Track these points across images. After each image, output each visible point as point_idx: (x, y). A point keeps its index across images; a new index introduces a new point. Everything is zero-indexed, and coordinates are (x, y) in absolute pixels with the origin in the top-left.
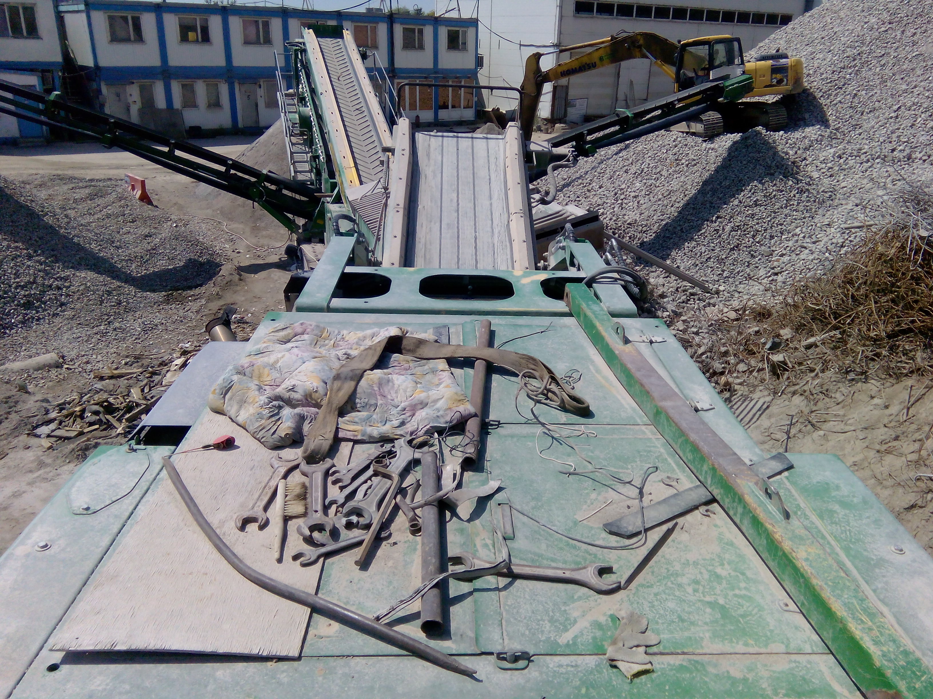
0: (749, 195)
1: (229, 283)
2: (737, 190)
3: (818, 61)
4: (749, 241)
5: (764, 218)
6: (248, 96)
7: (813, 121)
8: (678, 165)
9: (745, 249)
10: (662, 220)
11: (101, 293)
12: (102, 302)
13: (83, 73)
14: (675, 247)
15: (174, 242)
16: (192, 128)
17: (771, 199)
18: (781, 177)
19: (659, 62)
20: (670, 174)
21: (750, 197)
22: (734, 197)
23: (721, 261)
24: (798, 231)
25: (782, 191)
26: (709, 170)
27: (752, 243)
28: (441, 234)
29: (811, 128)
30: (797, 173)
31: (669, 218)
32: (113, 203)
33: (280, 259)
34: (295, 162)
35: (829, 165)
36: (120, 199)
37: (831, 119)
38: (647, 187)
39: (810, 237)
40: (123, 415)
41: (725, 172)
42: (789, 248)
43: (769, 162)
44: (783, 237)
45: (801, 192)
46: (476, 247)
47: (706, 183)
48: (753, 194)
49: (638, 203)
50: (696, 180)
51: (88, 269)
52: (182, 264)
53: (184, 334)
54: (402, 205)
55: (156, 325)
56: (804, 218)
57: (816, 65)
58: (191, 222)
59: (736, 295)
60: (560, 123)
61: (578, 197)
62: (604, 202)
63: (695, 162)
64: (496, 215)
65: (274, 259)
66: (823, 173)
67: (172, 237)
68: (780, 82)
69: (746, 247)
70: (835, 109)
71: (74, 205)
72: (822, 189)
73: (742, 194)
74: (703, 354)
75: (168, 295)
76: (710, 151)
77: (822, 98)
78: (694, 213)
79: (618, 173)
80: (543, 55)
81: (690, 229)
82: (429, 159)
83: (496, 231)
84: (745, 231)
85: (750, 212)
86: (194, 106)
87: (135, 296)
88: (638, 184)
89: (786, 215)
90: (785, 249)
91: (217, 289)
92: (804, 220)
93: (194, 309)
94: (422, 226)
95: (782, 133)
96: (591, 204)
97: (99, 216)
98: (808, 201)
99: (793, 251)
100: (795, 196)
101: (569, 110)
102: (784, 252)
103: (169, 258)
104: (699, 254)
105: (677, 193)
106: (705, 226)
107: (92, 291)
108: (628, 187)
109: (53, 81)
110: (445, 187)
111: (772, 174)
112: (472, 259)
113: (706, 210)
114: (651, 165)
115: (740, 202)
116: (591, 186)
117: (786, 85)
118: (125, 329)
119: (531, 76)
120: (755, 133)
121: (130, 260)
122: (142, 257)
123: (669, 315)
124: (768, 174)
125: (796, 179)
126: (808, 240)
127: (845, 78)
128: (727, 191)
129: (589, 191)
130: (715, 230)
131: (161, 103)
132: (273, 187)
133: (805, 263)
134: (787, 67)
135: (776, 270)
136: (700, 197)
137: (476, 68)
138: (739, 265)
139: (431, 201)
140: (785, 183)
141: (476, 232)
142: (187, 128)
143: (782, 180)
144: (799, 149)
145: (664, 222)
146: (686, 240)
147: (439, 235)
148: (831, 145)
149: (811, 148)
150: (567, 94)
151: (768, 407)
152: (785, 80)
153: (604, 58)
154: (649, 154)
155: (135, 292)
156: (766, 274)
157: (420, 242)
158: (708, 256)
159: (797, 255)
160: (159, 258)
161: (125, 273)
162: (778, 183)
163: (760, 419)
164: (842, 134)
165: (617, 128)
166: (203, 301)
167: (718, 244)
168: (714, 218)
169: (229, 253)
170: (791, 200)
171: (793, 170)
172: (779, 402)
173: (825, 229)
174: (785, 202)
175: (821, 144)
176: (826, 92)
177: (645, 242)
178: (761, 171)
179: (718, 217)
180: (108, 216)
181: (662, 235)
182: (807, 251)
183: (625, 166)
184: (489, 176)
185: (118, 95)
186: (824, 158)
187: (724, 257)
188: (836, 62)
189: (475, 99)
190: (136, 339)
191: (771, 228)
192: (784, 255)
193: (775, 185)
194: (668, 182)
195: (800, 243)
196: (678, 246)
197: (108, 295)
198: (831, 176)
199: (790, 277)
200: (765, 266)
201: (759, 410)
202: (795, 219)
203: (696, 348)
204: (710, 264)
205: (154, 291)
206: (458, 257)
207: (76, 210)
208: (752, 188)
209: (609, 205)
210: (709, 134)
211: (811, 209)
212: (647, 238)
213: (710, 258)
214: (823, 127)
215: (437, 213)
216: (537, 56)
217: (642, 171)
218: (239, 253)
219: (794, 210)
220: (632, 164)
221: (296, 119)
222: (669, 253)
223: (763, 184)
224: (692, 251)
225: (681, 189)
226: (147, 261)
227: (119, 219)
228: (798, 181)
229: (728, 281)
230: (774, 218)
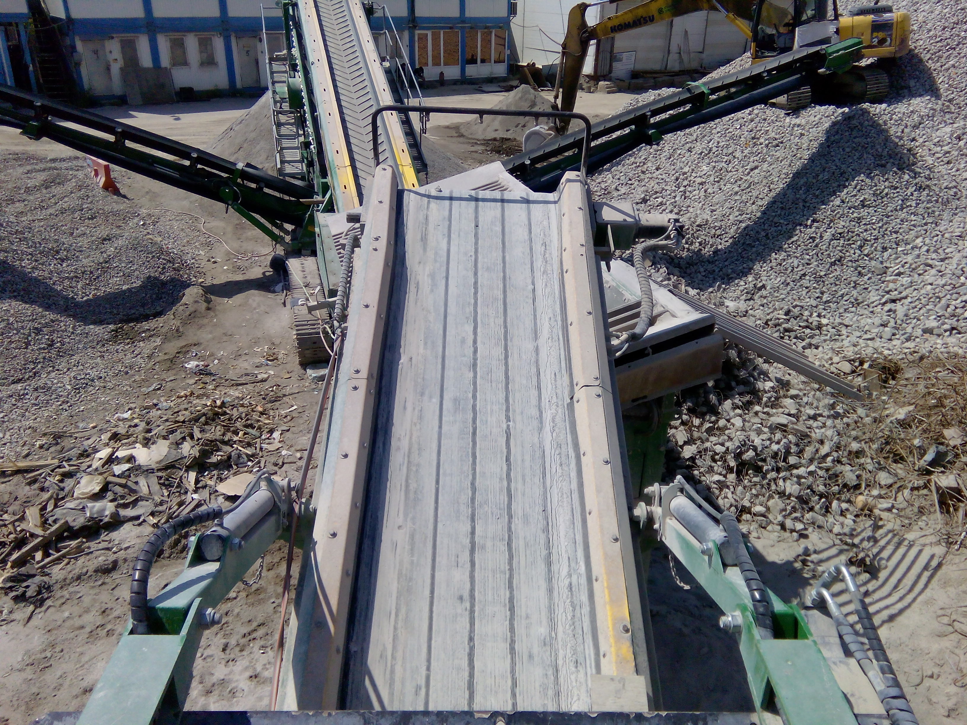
0: (854, 193)
1: (193, 315)
2: (839, 186)
3: (924, 13)
4: (854, 254)
5: (873, 224)
6: (247, 52)
7: (921, 90)
8: (755, 144)
9: (850, 264)
10: (741, 222)
11: (27, 332)
12: (28, 344)
13: (55, 25)
14: (759, 258)
15: (131, 253)
16: (183, 89)
17: (882, 198)
18: (895, 169)
19: (731, 15)
20: (745, 157)
21: (855, 196)
22: (835, 194)
23: (819, 279)
24: (919, 241)
25: (896, 188)
26: (801, 158)
27: (859, 256)
28: (440, 427)
29: (919, 99)
30: (914, 164)
31: (750, 219)
32: (72, 193)
33: (264, 273)
34: (282, 149)
35: (946, 148)
36: (80, 187)
37: (943, 88)
38: (716, 172)
39: (936, 251)
40: (10, 554)
41: (823, 161)
42: (907, 266)
43: (880, 150)
44: (899, 249)
45: (920, 188)
46: (508, 459)
47: (797, 175)
48: (859, 191)
49: (706, 191)
50: (784, 171)
51: (15, 297)
52: (139, 283)
53: (126, 394)
54: (364, 373)
55: (93, 380)
56: (926, 224)
57: (921, 19)
58: (162, 218)
59: (844, 331)
60: (605, 80)
61: (630, 180)
62: (663, 189)
63: (776, 142)
64: (547, 379)
65: (256, 273)
66: (938, 158)
67: (130, 247)
68: (882, 42)
69: (851, 261)
70: (947, 74)
71: (25, 196)
72: (945, 184)
73: (845, 191)
74: (827, 455)
75: (116, 331)
76: (796, 129)
77: (930, 61)
78: (783, 213)
79: (679, 152)
80: (589, 5)
81: (777, 236)
82: (425, 250)
83: (548, 416)
84: (849, 240)
85: (855, 215)
86: (185, 63)
87: (73, 333)
88: (704, 168)
89: (902, 221)
90: (903, 266)
91: (178, 323)
92: (925, 227)
93: (147, 352)
94: (405, 408)
95: (884, 106)
96: (647, 191)
97: (51, 211)
98: (929, 201)
99: (914, 269)
100: (912, 195)
101: (614, 64)
102: (902, 270)
103: (124, 275)
104: (790, 269)
105: (760, 187)
106: (797, 232)
107: (16, 329)
108: (693, 170)
109: (19, 35)
110: (452, 309)
111: (883, 166)
112: (501, 490)
113: (799, 210)
114: (721, 144)
115: (843, 202)
116: (645, 166)
117: (890, 45)
118: (50, 388)
119: (575, 32)
120: (860, 112)
121: (76, 277)
122: (91, 272)
123: (773, 388)
124: (878, 165)
125: (913, 171)
126: (934, 256)
127: (959, 36)
128: (825, 186)
129: (643, 172)
130: (811, 238)
131: (146, 61)
132: (253, 186)
133: (934, 289)
134: (893, 24)
135: (894, 295)
136: (791, 195)
137: (509, 16)
138: (843, 286)
139: (426, 344)
140: (900, 178)
141: (508, 419)
142: (177, 89)
143: (896, 174)
144: (906, 127)
145: (744, 225)
146: (772, 250)
147: (436, 428)
148: (945, 122)
149: (921, 126)
150: (612, 46)
151: (940, 565)
152: (889, 39)
153: (664, 10)
154: (718, 129)
155: (73, 328)
156: (880, 300)
157: (398, 449)
158: (802, 272)
159: (919, 275)
160: (113, 273)
161: (66, 298)
162: (891, 177)
163: (930, 586)
164: (957, 106)
165: (688, 107)
166: (158, 341)
167: (815, 256)
168: (809, 222)
169: (203, 263)
170: (907, 199)
171: (909, 160)
172: (957, 560)
173: (956, 241)
174: (900, 202)
175: (932, 120)
176: (935, 53)
177: (719, 250)
178: (869, 162)
179: (814, 221)
180: (63, 211)
181: (742, 241)
182: (933, 272)
183: (687, 143)
184: (533, 283)
185: (96, 52)
186: (938, 139)
187: (822, 273)
188: (948, 15)
189: (508, 52)
190: (63, 402)
191: (883, 236)
192: (902, 273)
193: (887, 179)
194: (743, 167)
195: (922, 259)
196: (762, 257)
197: (37, 334)
198: (948, 163)
199: (913, 308)
200: (877, 287)
201: (926, 568)
202: (914, 226)
203: (817, 445)
204: (805, 282)
205: (100, 322)
206: (473, 484)
207: (26, 203)
208: (858, 184)
209: (668, 192)
210: (792, 106)
211: (934, 212)
212: (723, 244)
213: (804, 275)
214: (933, 99)
215: (434, 374)
216: (583, 8)
217: (710, 150)
218: (215, 262)
219: (912, 213)
220: (696, 140)
221: (284, 93)
222: (751, 266)
223: (872, 179)
224: (781, 265)
225: (765, 181)
226: (98, 277)
227: (76, 215)
228: (916, 175)
229: (830, 307)
230: (886, 223)
